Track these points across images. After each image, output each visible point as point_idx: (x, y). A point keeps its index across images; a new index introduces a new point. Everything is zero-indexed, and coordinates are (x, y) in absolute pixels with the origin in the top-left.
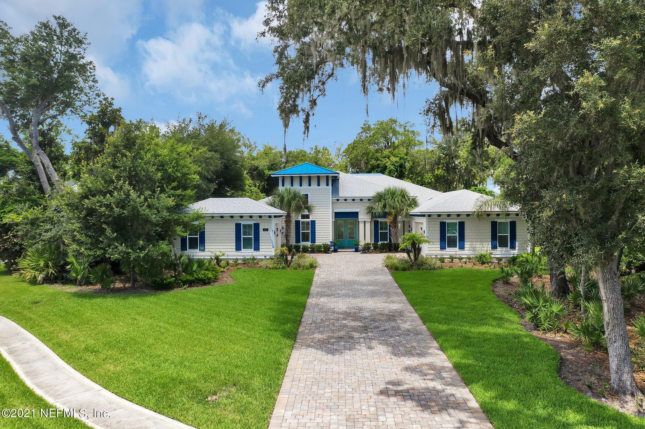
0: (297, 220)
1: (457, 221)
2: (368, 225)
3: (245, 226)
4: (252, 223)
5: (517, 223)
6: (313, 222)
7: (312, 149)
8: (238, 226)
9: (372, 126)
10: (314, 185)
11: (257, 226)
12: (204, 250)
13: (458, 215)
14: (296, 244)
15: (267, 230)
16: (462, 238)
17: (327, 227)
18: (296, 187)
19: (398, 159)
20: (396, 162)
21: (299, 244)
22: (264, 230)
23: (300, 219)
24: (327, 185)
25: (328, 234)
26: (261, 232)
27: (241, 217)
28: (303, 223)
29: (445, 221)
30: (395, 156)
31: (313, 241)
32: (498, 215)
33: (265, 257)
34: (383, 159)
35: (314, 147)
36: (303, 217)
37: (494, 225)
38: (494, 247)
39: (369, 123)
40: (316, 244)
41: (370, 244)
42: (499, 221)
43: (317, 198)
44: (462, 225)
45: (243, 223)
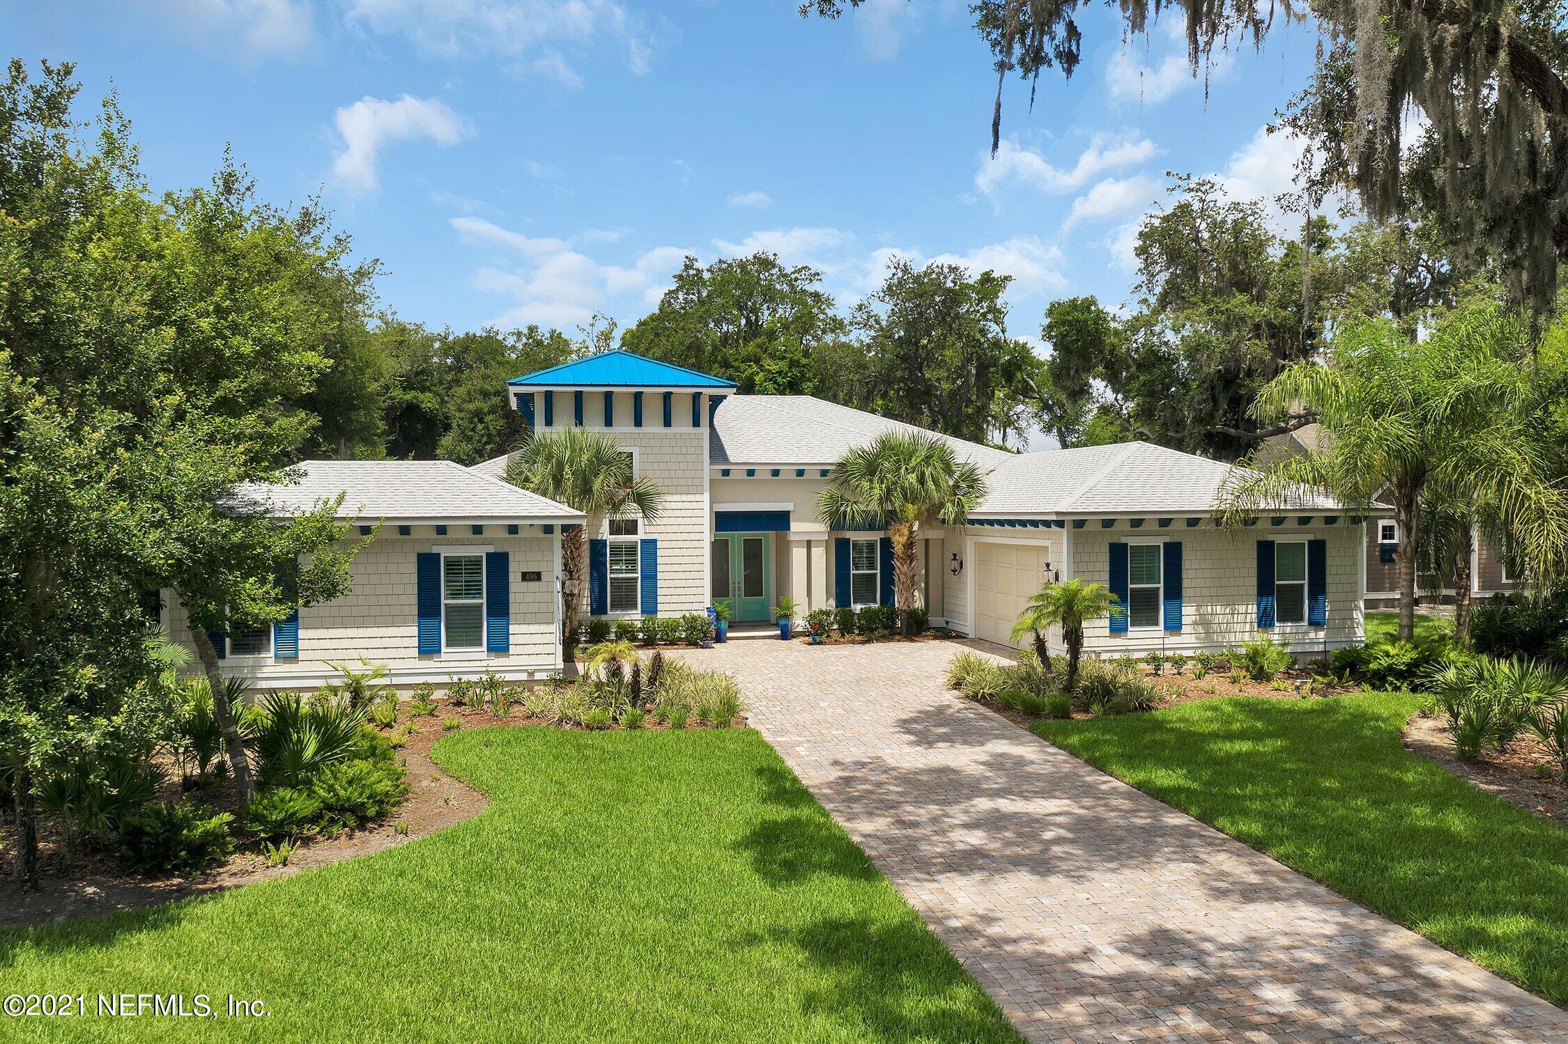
0: (594, 537)
1: (1159, 542)
2: (819, 554)
3: (453, 564)
4: (480, 551)
5: (1329, 545)
6: (650, 546)
7: (519, 334)
8: (427, 564)
9: (706, 275)
10: (653, 427)
11: (499, 562)
12: (294, 659)
13: (1165, 523)
14: (595, 619)
15: (537, 576)
16: (1174, 592)
17: (694, 560)
18: (594, 430)
19: (783, 365)
20: (780, 373)
21: (604, 618)
22: (526, 577)
23: (605, 533)
24: (696, 423)
25: (697, 583)
26: (516, 585)
27: (441, 530)
28: (616, 549)
29: (1123, 540)
30: (772, 356)
31: (650, 608)
32: (1278, 521)
33: (531, 674)
34: (743, 366)
35: (526, 331)
36: (615, 529)
37: (1265, 550)
38: (1265, 621)
39: (698, 265)
40: (660, 615)
41: (827, 613)
42: (1279, 539)
43: (662, 466)
44: (1174, 552)
45: (446, 552)
